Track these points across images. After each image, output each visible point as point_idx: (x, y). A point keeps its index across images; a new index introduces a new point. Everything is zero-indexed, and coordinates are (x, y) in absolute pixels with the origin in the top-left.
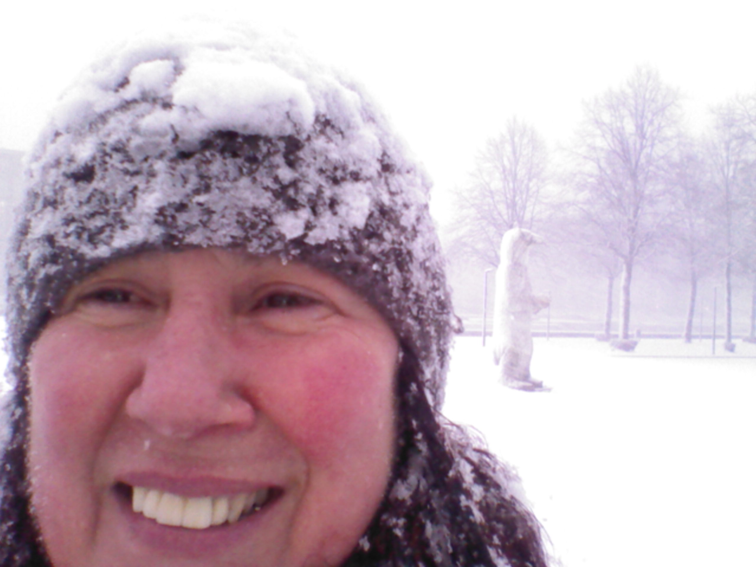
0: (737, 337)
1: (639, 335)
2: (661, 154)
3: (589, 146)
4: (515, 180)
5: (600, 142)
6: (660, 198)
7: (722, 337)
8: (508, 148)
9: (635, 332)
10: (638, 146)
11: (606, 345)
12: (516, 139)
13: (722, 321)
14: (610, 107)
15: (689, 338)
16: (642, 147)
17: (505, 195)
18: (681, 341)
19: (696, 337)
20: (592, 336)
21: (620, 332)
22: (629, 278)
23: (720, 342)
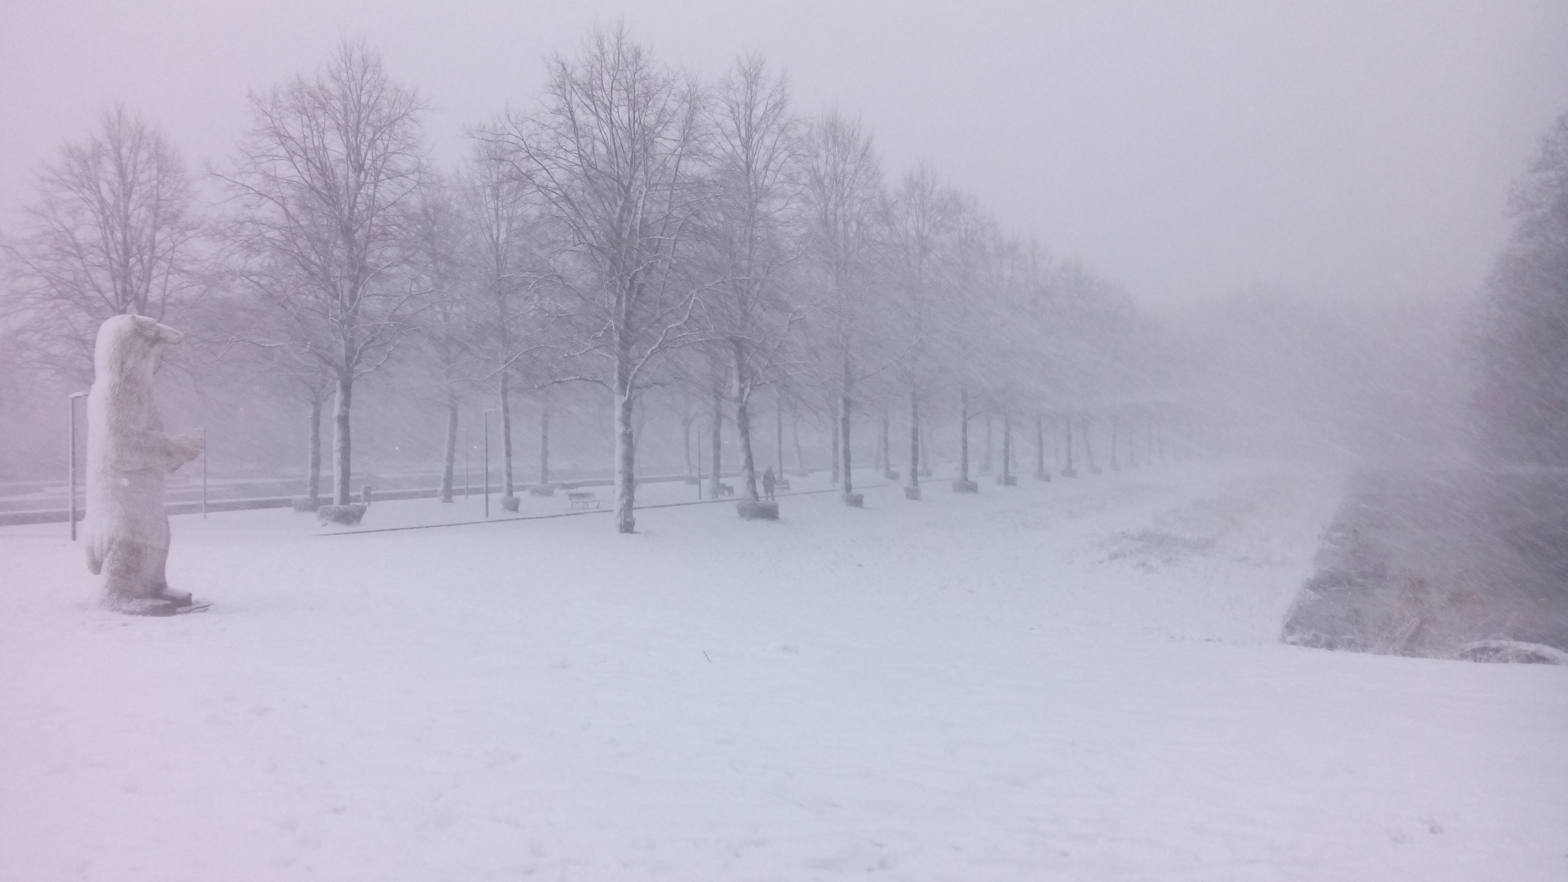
0: (522, 488)
1: (369, 496)
2: (391, 198)
3: (265, 173)
4: (125, 227)
5: (284, 170)
6: (393, 271)
7: (499, 490)
8: (110, 168)
9: (361, 493)
10: (352, 181)
11: (311, 517)
12: (125, 151)
13: (498, 464)
14: (301, 111)
15: (449, 495)
16: (359, 186)
17: (107, 254)
18: (436, 502)
19: (461, 492)
20: (287, 503)
21: (336, 494)
22: (346, 403)
23: (497, 498)
